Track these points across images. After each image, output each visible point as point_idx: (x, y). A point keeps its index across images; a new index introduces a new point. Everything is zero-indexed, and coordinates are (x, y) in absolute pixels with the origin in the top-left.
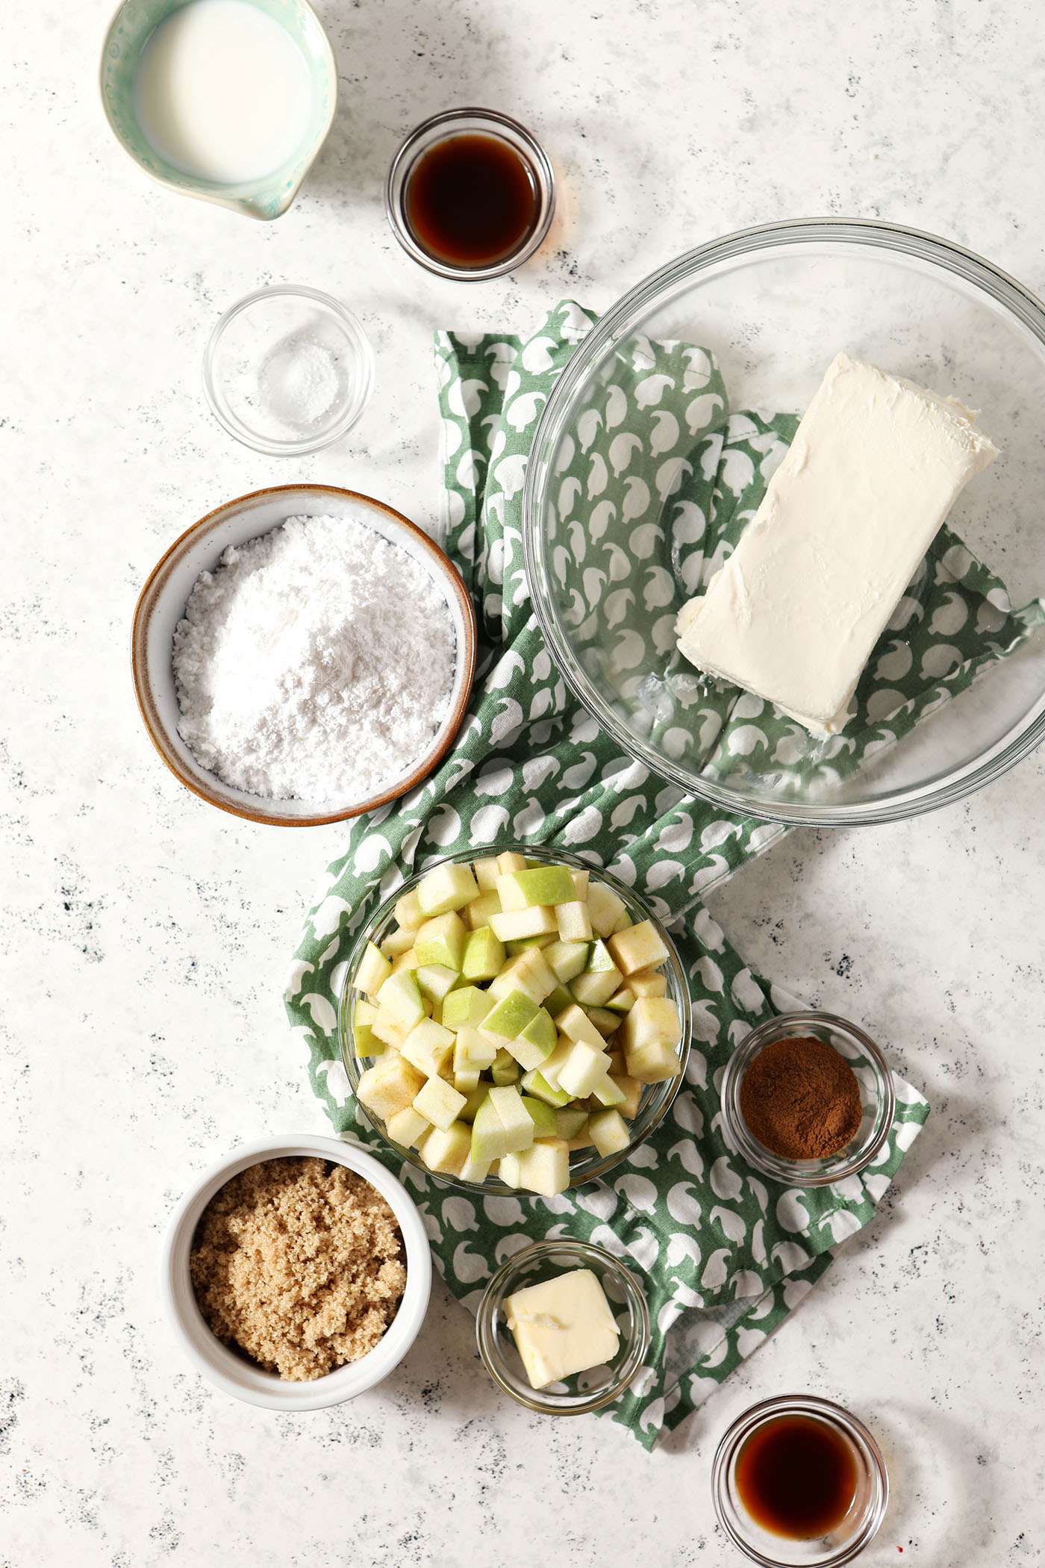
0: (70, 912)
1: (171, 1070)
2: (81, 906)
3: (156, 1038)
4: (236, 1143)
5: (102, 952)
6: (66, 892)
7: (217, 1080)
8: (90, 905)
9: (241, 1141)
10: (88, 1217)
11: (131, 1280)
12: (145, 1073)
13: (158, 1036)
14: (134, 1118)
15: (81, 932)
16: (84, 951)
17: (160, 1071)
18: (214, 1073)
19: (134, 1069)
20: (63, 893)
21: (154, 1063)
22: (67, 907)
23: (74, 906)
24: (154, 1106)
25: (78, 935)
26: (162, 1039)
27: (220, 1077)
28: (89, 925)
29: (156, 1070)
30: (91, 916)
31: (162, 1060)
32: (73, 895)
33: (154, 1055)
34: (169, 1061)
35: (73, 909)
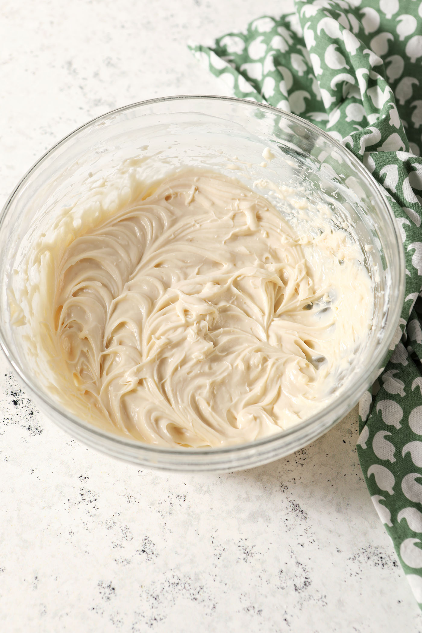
0: (18, 406)
1: (95, 498)
2: (25, 401)
3: (83, 478)
4: (146, 541)
5: (41, 428)
6: (13, 394)
7: (128, 500)
8: (31, 400)
9: (149, 539)
10: (44, 609)
12: (78, 502)
13: (84, 476)
14: (72, 534)
15: (25, 417)
16: (29, 429)
17: (87, 500)
18: (125, 496)
19: (69, 500)
20: (12, 394)
21: (83, 495)
22: (15, 403)
23: (20, 402)
24: (85, 524)
25: (24, 419)
26: (87, 478)
27: (130, 498)
28: (31, 412)
29: (85, 500)
30: (32, 407)
31: (88, 492)
32: (19, 395)
33: (83, 490)
34: (93, 492)
35: (19, 404)
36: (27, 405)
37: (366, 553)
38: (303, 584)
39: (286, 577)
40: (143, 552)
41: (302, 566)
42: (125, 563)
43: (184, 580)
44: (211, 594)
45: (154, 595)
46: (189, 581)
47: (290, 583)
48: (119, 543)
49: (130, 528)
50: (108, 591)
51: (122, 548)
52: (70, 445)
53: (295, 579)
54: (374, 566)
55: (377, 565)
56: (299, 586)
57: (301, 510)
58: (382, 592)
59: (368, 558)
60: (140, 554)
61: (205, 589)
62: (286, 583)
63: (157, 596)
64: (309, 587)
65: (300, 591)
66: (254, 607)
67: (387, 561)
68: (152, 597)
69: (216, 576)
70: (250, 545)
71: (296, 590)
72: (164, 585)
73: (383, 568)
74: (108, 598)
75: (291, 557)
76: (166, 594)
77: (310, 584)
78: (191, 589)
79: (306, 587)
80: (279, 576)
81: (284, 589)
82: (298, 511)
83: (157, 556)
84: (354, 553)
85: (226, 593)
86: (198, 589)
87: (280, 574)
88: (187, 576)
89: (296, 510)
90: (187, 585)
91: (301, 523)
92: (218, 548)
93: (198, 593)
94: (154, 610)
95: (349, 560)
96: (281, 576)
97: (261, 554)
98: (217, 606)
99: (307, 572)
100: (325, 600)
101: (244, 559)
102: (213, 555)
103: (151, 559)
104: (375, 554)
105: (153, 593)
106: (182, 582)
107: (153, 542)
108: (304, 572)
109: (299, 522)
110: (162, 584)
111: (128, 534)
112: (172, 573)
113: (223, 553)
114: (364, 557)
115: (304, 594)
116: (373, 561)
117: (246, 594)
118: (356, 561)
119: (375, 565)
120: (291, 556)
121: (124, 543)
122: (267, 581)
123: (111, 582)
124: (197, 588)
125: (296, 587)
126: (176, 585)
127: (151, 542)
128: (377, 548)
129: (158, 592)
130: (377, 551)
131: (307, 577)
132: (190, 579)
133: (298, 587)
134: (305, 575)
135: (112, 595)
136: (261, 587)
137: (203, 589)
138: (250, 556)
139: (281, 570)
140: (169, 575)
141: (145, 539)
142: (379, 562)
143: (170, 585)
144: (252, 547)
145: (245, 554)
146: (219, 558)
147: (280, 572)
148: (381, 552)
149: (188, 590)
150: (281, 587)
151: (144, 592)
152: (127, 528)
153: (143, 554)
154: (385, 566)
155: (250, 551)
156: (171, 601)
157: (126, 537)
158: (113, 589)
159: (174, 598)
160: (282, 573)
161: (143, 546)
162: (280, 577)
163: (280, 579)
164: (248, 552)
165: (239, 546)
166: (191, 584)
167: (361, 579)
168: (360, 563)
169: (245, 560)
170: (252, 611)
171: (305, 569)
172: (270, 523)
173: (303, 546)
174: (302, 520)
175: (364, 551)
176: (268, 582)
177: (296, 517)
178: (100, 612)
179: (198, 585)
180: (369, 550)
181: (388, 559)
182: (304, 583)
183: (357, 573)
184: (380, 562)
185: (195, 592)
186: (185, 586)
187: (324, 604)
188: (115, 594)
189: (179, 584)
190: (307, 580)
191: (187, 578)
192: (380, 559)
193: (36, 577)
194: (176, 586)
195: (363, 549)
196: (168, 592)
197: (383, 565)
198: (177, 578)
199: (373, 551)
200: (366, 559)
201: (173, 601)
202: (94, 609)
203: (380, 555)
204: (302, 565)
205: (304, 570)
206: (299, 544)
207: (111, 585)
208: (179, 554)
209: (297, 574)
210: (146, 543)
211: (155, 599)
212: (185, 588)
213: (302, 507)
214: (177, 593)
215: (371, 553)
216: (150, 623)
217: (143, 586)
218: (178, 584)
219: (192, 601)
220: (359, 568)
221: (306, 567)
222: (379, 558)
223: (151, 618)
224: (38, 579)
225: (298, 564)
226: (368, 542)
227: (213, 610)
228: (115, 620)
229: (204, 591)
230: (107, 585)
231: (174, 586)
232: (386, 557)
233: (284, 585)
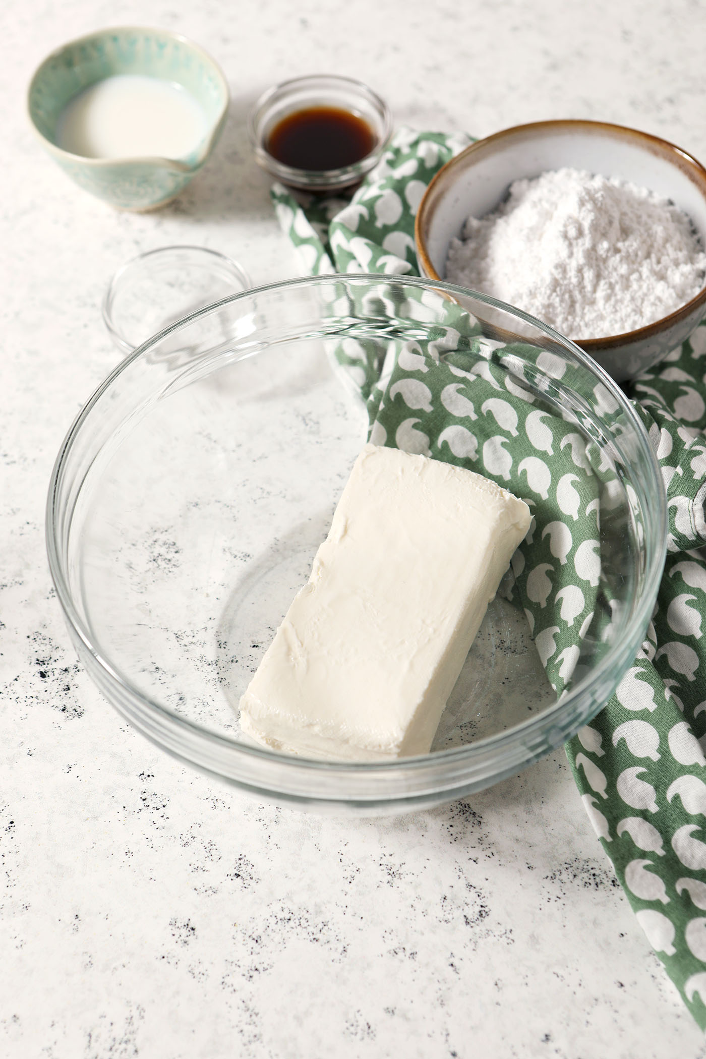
0: (46, 679)
1: (164, 803)
2: (56, 672)
3: (145, 776)
4: (241, 862)
5: (82, 709)
6: (40, 662)
7: (213, 805)
8: (66, 670)
9: (246, 859)
10: (90, 959)
11: (143, 1017)
12: (138, 810)
13: (146, 774)
14: (129, 854)
15: (58, 694)
16: (63, 710)
17: (151, 806)
18: (209, 800)
19: (124, 807)
20: (37, 663)
21: (145, 799)
22: (43, 675)
23: (49, 674)
24: (149, 839)
25: (56, 697)
26: (151, 777)
27: (215, 802)
28: (66, 687)
29: (148, 806)
30: (67, 680)
31: (153, 796)
32: (48, 664)
33: (145, 792)
34: (160, 796)
35: (48, 676)
36: (60, 677)
37: (570, 869)
38: (477, 914)
39: (451, 906)
40: (237, 877)
41: (475, 890)
42: (210, 892)
43: (299, 915)
44: (340, 933)
45: (254, 936)
46: (307, 916)
47: (458, 914)
48: (201, 865)
49: (216, 844)
50: (184, 932)
51: (205, 872)
52: (126, 731)
53: (466, 907)
54: (583, 886)
55: (588, 885)
56: (472, 917)
57: (472, 812)
58: (595, 922)
59: (575, 876)
60: (232, 880)
61: (330, 925)
62: (452, 914)
63: (259, 937)
64: (486, 918)
65: (472, 924)
66: (404, 949)
67: (603, 879)
68: (251, 939)
69: (346, 907)
70: (398, 863)
71: (467, 923)
72: (269, 921)
73: (597, 889)
74: (185, 942)
75: (459, 878)
76: (273, 935)
77: (487, 914)
78: (309, 925)
79: (482, 918)
80: (441, 905)
81: (450, 922)
82: (468, 814)
83: (257, 882)
84: (552, 870)
85: (362, 930)
86: (321, 926)
87: (442, 901)
88: (302, 908)
89: (465, 812)
90: (303, 921)
91: (472, 830)
92: (348, 869)
93: (321, 931)
94: (254, 956)
95: (545, 880)
96: (444, 904)
97: (413, 874)
98: (349, 949)
99: (483, 898)
100: (511, 936)
101: (389, 882)
102: (342, 878)
103: (249, 887)
104: (585, 870)
105: (253, 933)
106: (294, 917)
107: (251, 862)
108: (478, 898)
109: (470, 828)
110: (266, 921)
111: (213, 852)
112: (280, 904)
113: (357, 875)
114: (568, 875)
115: (479, 928)
116: (582, 880)
117: (392, 931)
118: (556, 881)
119: (585, 886)
120: (459, 876)
121: (208, 865)
122: (423, 912)
123: (189, 920)
124: (318, 925)
125: (467, 919)
126: (286, 921)
127: (248, 862)
128: (588, 862)
129: (260, 932)
130: (588, 866)
131: (483, 905)
132: (308, 912)
133: (469, 918)
134: (479, 902)
135: (192, 937)
136: (415, 920)
137: (327, 925)
138: (397, 877)
139: (444, 897)
140: (276, 908)
141: (240, 859)
142: (590, 881)
143: (277, 922)
144: (401, 865)
145: (390, 876)
146: (350, 882)
147: (443, 899)
148: (593, 867)
149: (305, 928)
150: (445, 919)
151: (239, 932)
152: (212, 844)
153: (237, 879)
154: (599, 886)
155: (398, 871)
156: (280, 943)
157: (210, 857)
158: (193, 929)
159: (284, 939)
160: (445, 900)
161: (237, 868)
162: (443, 906)
163: (443, 909)
164: (393, 873)
165: (381, 865)
166: (308, 919)
167: (564, 905)
168: (562, 883)
169: (391, 884)
170: (401, 954)
171: (480, 894)
172: (426, 831)
173: (477, 862)
174: (475, 826)
175: (567, 866)
176: (424, 914)
177: (466, 822)
178: (173, 961)
179: (320, 919)
180: (575, 865)
181: (604, 876)
182: (479, 914)
183: (557, 897)
184: (592, 881)
185: (316, 931)
186: (300, 922)
187: (510, 941)
188: (195, 937)
189: (292, 920)
190: (483, 909)
191: (303, 911)
192: (592, 877)
193: (77, 916)
194: (287, 923)
195: (566, 863)
196: (275, 932)
197: (597, 885)
198: (289, 912)
199: (582, 866)
200: (571, 877)
201: (282, 943)
202: (163, 957)
203: (593, 872)
204: (475, 888)
205: (479, 896)
206: (471, 859)
207: (189, 924)
208: (290, 878)
209: (468, 901)
210: (240, 864)
211: (255, 941)
212: (300, 925)
213: (475, 808)
214: (288, 932)
215: (578, 868)
216: (249, 975)
217: (237, 925)
218: (290, 919)
219: (311, 943)
220: (561, 890)
221: (481, 891)
222: (590, 875)
223: (249, 968)
224: (79, 919)
225: (469, 887)
226: (573, 854)
227: (343, 955)
228: (196, 972)
229: (329, 928)
230: (183, 924)
231: (283, 922)
232: (600, 873)
233: (449, 917)
